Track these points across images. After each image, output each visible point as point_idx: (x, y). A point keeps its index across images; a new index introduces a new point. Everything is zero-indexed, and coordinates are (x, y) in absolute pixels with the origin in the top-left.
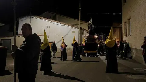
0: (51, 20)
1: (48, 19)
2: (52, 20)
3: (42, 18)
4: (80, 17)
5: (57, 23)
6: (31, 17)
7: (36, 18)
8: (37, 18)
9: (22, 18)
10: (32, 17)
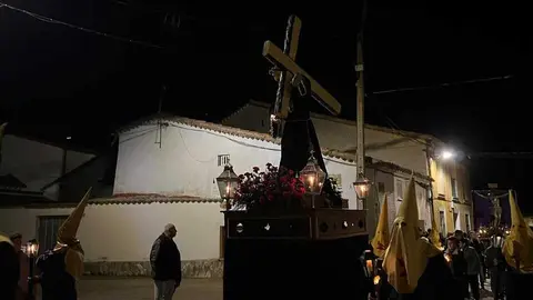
0: (234, 130)
1: (224, 129)
2: (239, 131)
3: (202, 123)
4: (360, 107)
5: (260, 143)
6: (163, 122)
7: (180, 125)
8: (185, 126)
9: (132, 130)
10: (167, 125)
